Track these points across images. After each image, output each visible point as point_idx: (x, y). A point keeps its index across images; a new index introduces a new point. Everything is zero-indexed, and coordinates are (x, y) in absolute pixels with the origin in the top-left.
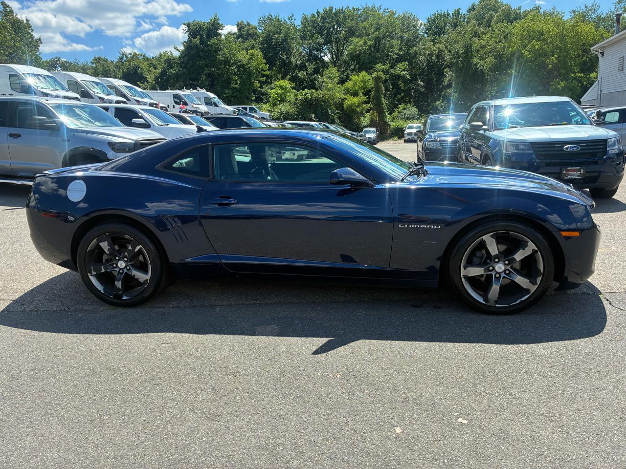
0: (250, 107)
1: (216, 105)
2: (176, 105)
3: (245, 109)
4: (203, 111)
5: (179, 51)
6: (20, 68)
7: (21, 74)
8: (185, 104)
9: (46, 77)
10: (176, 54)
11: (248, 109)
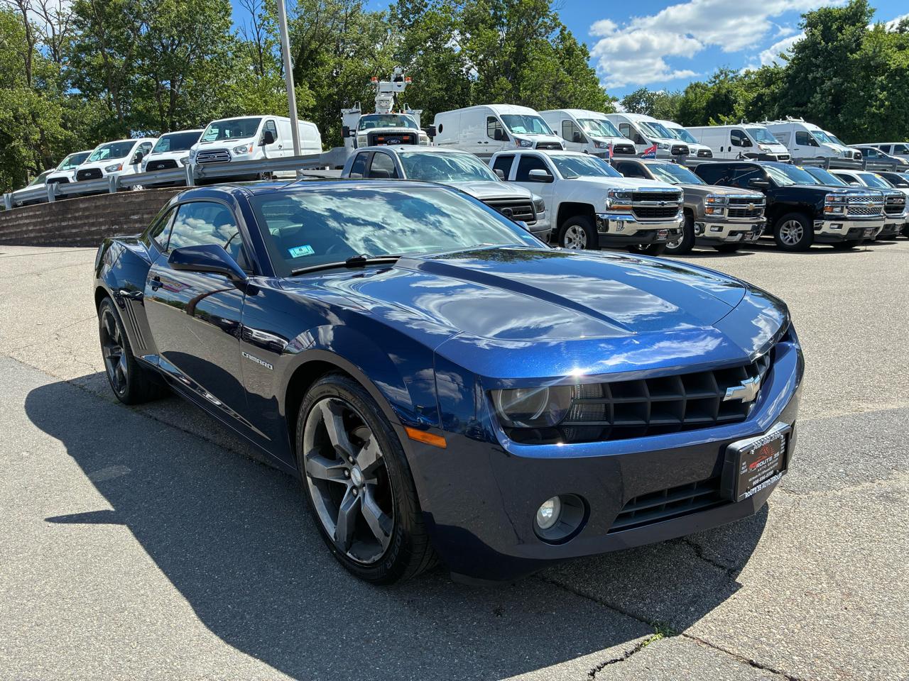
0: (896, 146)
1: (815, 144)
2: (733, 147)
3: (886, 149)
4: (776, 155)
5: (789, 60)
6: (576, 114)
7: (575, 120)
8: (748, 144)
9: (602, 124)
10: (784, 65)
11: (892, 150)
